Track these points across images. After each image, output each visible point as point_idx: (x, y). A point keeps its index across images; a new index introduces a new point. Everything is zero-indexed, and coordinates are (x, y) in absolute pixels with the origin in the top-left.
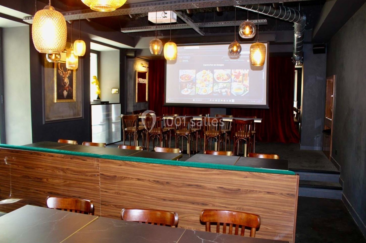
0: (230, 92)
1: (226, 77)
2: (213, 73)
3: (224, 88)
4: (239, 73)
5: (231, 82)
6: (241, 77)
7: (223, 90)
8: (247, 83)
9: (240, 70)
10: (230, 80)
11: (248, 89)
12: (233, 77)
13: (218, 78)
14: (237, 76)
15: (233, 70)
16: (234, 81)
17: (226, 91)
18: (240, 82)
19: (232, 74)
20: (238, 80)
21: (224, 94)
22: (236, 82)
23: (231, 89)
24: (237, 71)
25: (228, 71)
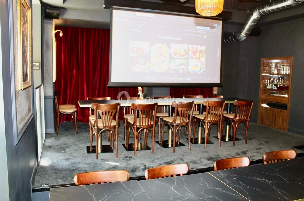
0: (187, 70)
1: (183, 53)
2: (169, 47)
3: (181, 65)
4: (197, 49)
5: (188, 59)
6: (198, 53)
7: (180, 68)
8: (203, 60)
9: (197, 46)
10: (187, 56)
11: (204, 67)
12: (190, 53)
13: (175, 54)
14: (194, 53)
15: (190, 46)
16: (192, 58)
17: (183, 69)
18: (197, 59)
19: (189, 50)
20: (195, 57)
21: (181, 71)
22: (193, 58)
23: (188, 66)
24: (195, 46)
25: (185, 46)
